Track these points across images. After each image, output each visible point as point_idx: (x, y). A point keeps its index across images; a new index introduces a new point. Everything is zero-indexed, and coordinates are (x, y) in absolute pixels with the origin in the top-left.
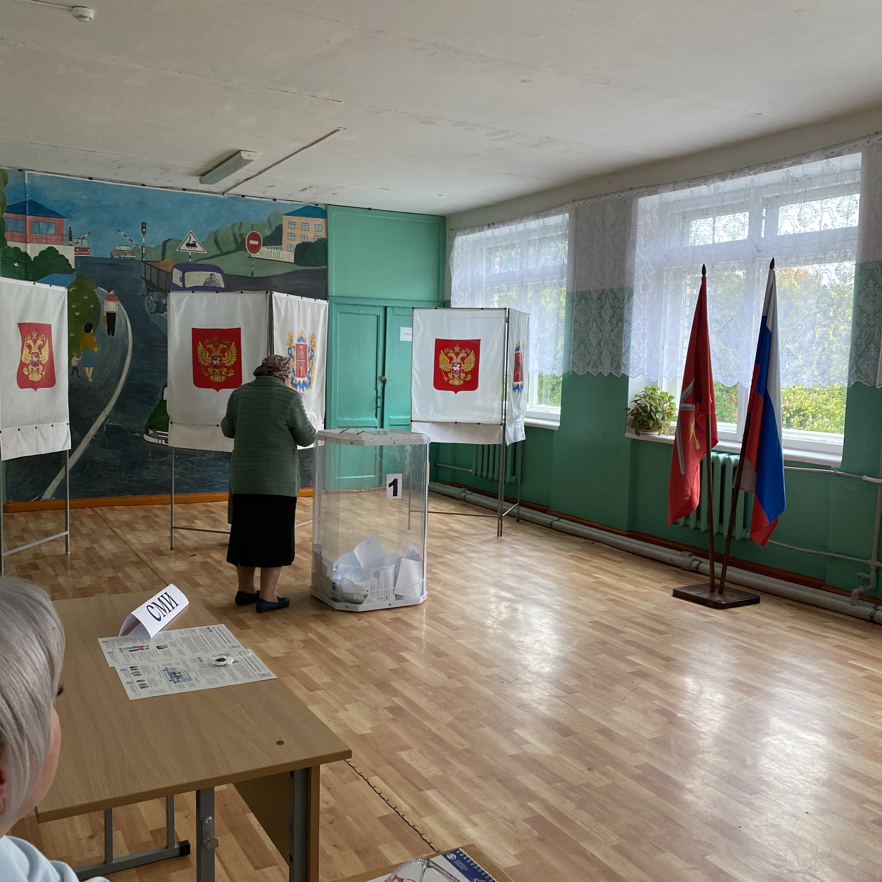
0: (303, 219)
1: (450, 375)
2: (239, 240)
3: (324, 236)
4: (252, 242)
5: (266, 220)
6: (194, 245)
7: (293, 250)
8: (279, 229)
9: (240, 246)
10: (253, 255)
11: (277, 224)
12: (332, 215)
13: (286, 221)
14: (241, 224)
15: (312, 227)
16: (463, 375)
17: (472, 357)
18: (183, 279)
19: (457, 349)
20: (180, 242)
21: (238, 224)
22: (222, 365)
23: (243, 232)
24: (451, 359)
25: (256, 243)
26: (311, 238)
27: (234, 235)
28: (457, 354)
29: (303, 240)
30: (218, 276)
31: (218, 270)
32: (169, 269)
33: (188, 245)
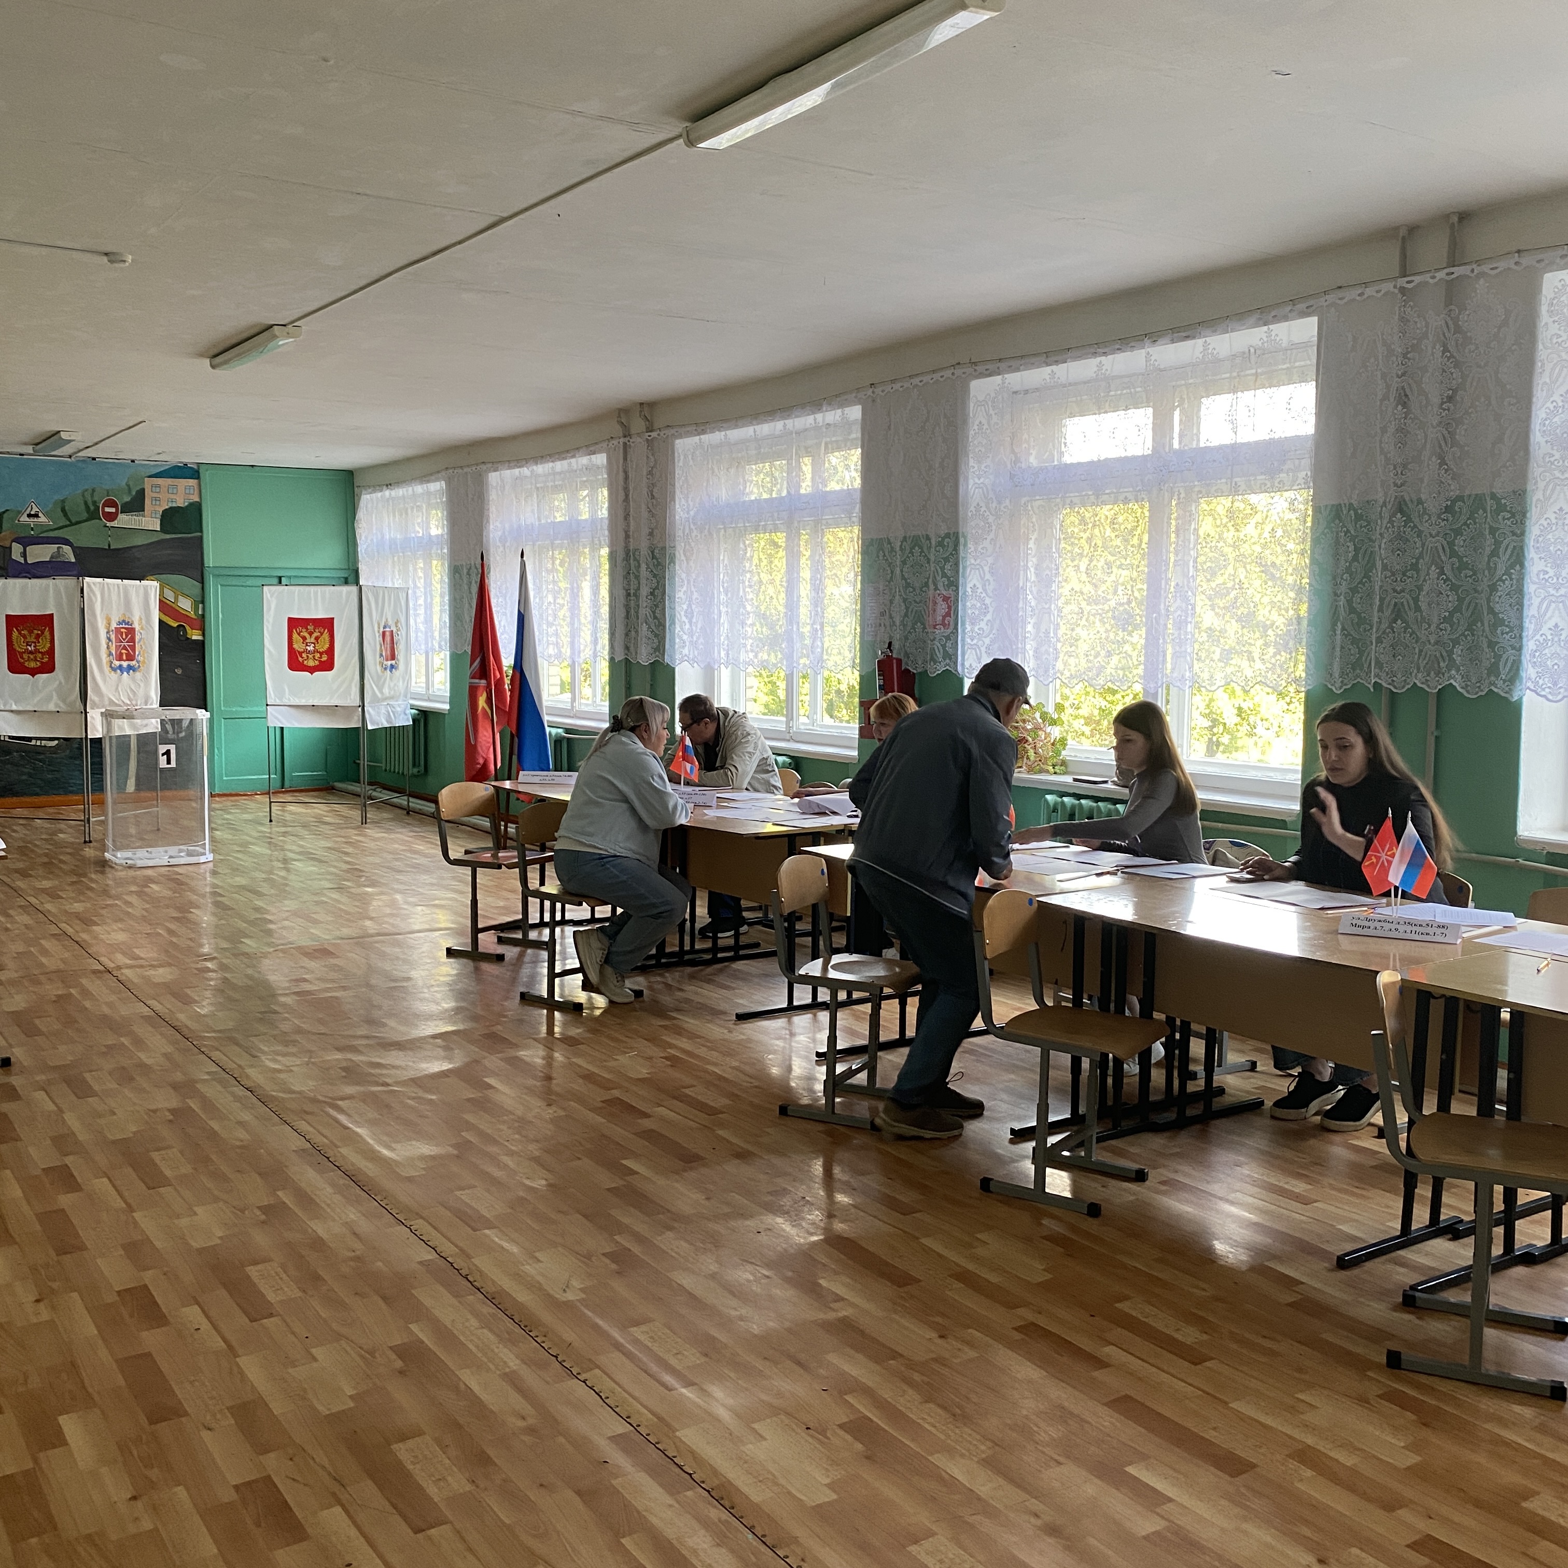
0: (170, 481)
1: (304, 655)
2: (92, 508)
3: (197, 499)
4: (107, 509)
5: (124, 483)
6: (36, 516)
7: (159, 516)
8: (141, 493)
9: (93, 515)
10: (109, 524)
11: (138, 488)
12: (205, 475)
13: (148, 483)
14: (93, 490)
15: (181, 489)
16: (317, 655)
17: (326, 635)
18: (24, 555)
19: (311, 628)
20: (19, 513)
21: (90, 491)
22: (37, 651)
23: (96, 498)
24: (304, 638)
25: (113, 510)
26: (181, 502)
27: (86, 503)
28: (311, 634)
29: (170, 505)
30: (67, 549)
31: (67, 542)
32: (7, 544)
33: (29, 516)
